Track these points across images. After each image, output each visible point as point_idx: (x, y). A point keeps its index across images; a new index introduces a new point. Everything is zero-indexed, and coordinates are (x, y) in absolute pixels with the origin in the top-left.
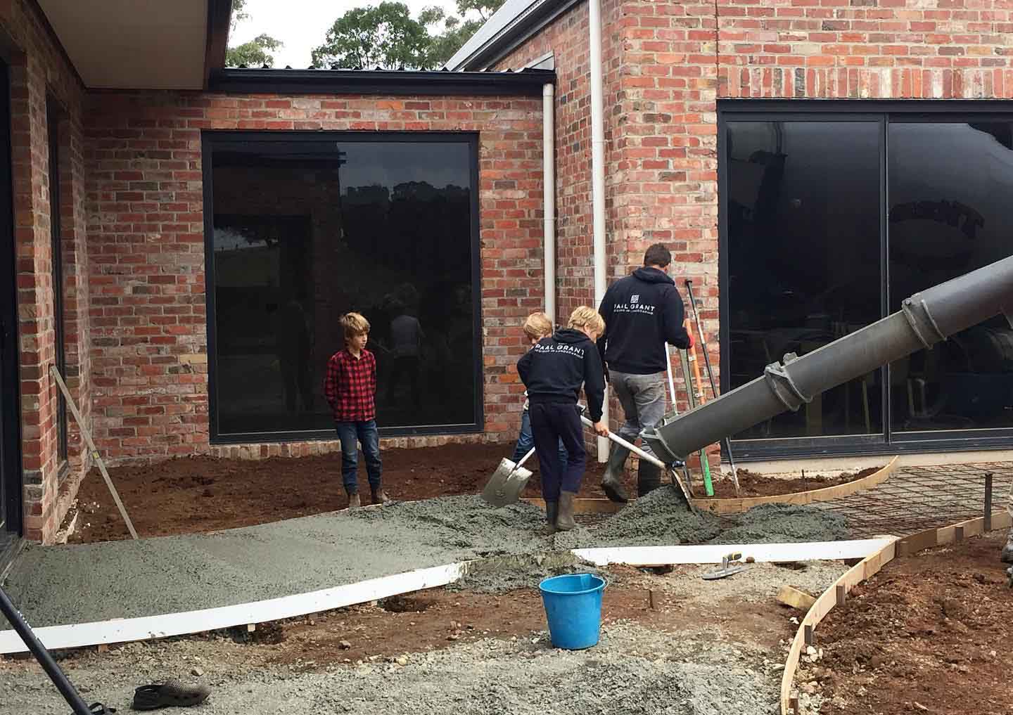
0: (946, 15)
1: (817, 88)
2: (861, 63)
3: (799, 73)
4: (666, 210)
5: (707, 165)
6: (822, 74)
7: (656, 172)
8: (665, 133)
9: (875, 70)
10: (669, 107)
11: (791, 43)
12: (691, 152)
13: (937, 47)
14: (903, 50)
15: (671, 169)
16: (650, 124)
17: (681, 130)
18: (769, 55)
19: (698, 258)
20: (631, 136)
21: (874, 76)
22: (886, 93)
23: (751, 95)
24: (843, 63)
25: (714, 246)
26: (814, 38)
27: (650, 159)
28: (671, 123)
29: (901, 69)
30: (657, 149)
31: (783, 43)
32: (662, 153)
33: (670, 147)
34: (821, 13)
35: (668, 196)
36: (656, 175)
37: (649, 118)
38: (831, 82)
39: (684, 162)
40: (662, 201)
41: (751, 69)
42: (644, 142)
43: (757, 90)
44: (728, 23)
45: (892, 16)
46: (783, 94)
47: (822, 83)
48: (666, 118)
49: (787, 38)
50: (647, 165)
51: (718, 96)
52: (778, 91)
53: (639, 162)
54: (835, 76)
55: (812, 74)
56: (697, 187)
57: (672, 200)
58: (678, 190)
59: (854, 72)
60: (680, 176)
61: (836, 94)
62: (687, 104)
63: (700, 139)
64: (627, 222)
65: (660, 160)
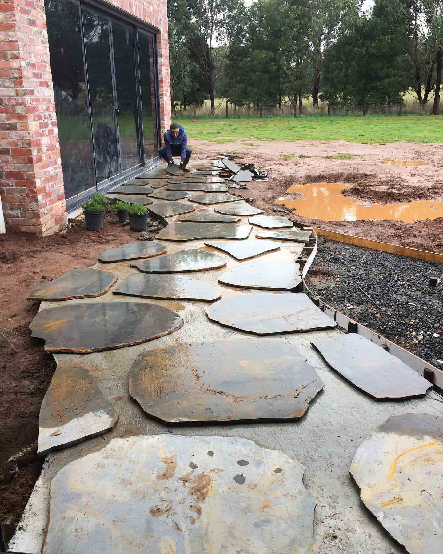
4: (32, 47)
5: (42, 17)
7: (26, 17)
12: (36, 6)
15: (31, 17)
19: (47, 85)
25: (51, 77)
27: (22, 6)
32: (26, 3)
35: (32, 37)
36: (26, 20)
39: (34, 12)
40: (30, 40)
50: (22, 11)
56: (41, 33)
57: (34, 41)
58: (35, 33)
60: (34, 23)
64: (17, 54)
65: (26, 7)
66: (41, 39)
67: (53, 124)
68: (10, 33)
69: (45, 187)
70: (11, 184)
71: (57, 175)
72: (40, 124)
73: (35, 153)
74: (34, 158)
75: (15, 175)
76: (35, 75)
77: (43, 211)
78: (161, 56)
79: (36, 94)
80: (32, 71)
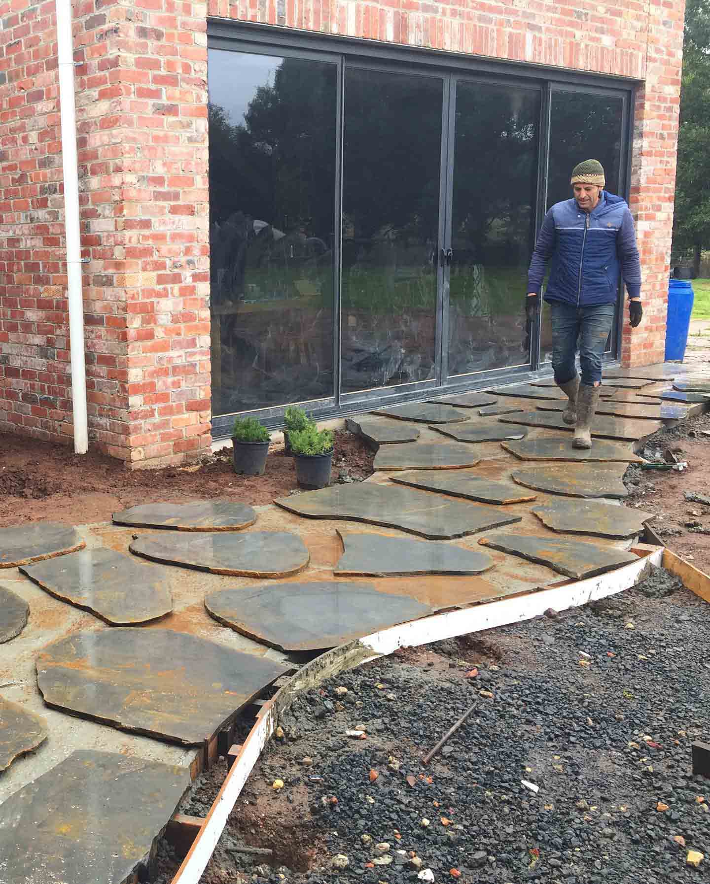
1: (296, 16)
4: (159, 150)
5: (199, 98)
6: (301, 2)
7: (151, 102)
8: (158, 53)
9: (343, 3)
10: (161, 20)
12: (183, 80)
15: (164, 101)
16: (143, 40)
17: (174, 52)
19: (190, 211)
20: (123, 54)
21: (342, 10)
22: (351, 31)
23: (239, 17)
25: (205, 196)
27: (143, 85)
28: (164, 41)
29: (363, 4)
30: (150, 73)
32: (155, 79)
33: (163, 72)
35: (161, 134)
36: (150, 107)
37: (143, 32)
39: (177, 92)
40: (156, 139)
42: (139, 63)
43: (246, 12)
46: (267, 19)
47: (300, 11)
48: (159, 35)
50: (141, 93)
51: (208, 13)
53: (133, 88)
54: (311, 5)
56: (189, 125)
57: (165, 139)
58: (172, 126)
59: (326, 2)
60: (171, 110)
61: (311, 26)
62: (180, 19)
63: (192, 65)
64: (119, 164)
65: (153, 87)
66: (188, 135)
67: (196, 277)
68: (114, 132)
69: (153, 385)
70: (102, 374)
71: (194, 365)
72: (159, 276)
73: (135, 324)
74: (132, 333)
75: (108, 360)
76: (158, 196)
77: (141, 424)
78: (641, 135)
79: (157, 227)
80: (152, 189)
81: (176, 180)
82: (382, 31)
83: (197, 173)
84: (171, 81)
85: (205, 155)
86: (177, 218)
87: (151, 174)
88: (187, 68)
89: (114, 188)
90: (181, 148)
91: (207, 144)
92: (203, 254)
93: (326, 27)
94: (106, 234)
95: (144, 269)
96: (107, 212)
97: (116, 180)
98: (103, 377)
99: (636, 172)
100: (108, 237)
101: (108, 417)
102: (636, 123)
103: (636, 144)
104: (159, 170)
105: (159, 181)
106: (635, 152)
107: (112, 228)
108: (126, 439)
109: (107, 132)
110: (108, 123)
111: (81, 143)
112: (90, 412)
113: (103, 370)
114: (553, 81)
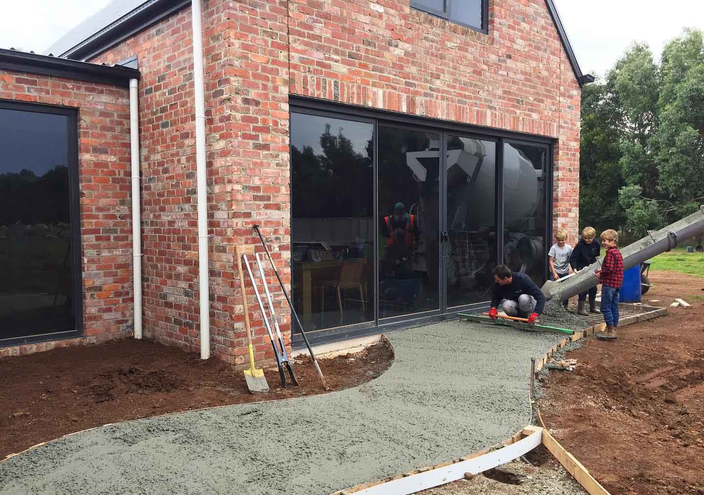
0: (408, 62)
1: (346, 96)
2: (368, 84)
3: (336, 84)
4: (257, 170)
5: (283, 141)
6: (348, 88)
7: (251, 142)
8: (257, 114)
9: (375, 89)
10: (259, 95)
11: (332, 63)
12: (274, 130)
13: (404, 81)
14: (388, 79)
15: (261, 141)
16: (246, 106)
17: (267, 114)
18: (319, 68)
19: (278, 207)
20: (234, 113)
21: (374, 93)
22: (380, 106)
23: (309, 94)
24: (359, 82)
25: (288, 199)
26: (344, 62)
27: (247, 132)
28: (260, 107)
29: (388, 91)
30: (251, 125)
31: (327, 62)
32: (255, 129)
33: (260, 124)
34: (347, 47)
35: (258, 161)
36: (251, 145)
37: (246, 101)
38: (353, 93)
39: (269, 137)
40: (255, 164)
41: (309, 76)
42: (244, 119)
43: (313, 92)
44: (295, 41)
45: (383, 56)
46: (327, 97)
47: (348, 93)
48: (257, 103)
49: (329, 59)
50: (245, 136)
51: (289, 92)
52: (325, 95)
53: (239, 133)
54: (355, 90)
55: (342, 85)
56: (277, 156)
57: (261, 164)
58: (265, 157)
59: (364, 89)
60: (266, 147)
61: (355, 102)
62: (271, 95)
63: (279, 121)
64: (231, 178)
65: (253, 133)
66: (277, 162)
67: (281, 248)
68: (228, 159)
69: (251, 315)
70: (219, 308)
72: (256, 247)
75: (222, 299)
76: (256, 198)
77: (242, 341)
78: (558, 169)
79: (255, 217)
80: (252, 193)
81: (267, 188)
82: (400, 107)
83: (282, 185)
84: (265, 130)
85: (288, 174)
86: (269, 211)
87: (252, 185)
88: (276, 123)
89: (227, 192)
90: (272, 170)
91: (289, 167)
92: (286, 233)
93: (365, 103)
94: (222, 220)
95: (246, 243)
96: (223, 207)
97: (229, 188)
98: (220, 310)
99: (555, 189)
100: (224, 222)
101: (222, 335)
102: (555, 162)
103: (555, 174)
104: (257, 182)
105: (257, 189)
106: (555, 179)
107: (226, 217)
108: (232, 350)
109: (224, 159)
110: (224, 153)
111: (209, 164)
112: (211, 332)
113: (219, 305)
114: (505, 138)
